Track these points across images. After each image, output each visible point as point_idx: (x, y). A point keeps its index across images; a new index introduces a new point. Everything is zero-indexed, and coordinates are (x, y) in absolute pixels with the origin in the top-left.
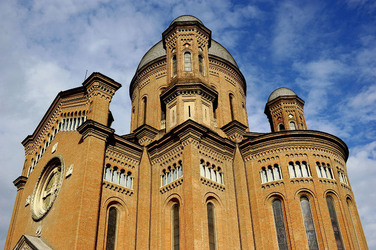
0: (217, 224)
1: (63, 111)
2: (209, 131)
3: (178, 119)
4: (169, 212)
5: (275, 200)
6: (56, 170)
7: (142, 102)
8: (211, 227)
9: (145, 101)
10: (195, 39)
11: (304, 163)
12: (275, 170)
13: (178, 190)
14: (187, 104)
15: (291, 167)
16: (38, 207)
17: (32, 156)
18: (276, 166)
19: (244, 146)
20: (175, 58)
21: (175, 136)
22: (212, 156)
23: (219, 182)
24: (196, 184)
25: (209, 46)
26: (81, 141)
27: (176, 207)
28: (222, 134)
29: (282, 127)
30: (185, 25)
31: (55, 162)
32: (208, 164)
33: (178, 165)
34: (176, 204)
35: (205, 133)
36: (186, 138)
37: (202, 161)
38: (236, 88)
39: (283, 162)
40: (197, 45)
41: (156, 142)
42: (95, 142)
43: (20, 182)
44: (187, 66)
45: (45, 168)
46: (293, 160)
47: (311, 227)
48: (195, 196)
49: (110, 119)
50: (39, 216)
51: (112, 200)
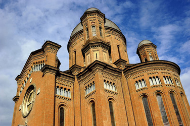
0: (115, 112)
1: (34, 62)
2: (107, 65)
3: (91, 61)
4: (90, 108)
5: (144, 97)
6: (32, 91)
7: (74, 54)
8: (112, 113)
9: (75, 53)
10: (97, 19)
11: (157, 77)
12: (143, 82)
13: (93, 96)
14: (95, 53)
15: (150, 80)
16: (25, 110)
17: (21, 85)
18: (143, 80)
19: (126, 71)
20: (87, 30)
21: (90, 69)
22: (109, 78)
23: (114, 91)
24: (102, 93)
25: (105, 22)
26: (43, 76)
27: (93, 105)
28: (114, 66)
29: (146, 60)
30: (92, 13)
31: (32, 87)
32: (108, 82)
33: (92, 84)
34: (93, 103)
35: (105, 66)
36: (95, 70)
37: (105, 81)
38: (121, 42)
39: (146, 77)
40: (98, 22)
41: (81, 73)
42: (50, 75)
43: (16, 99)
44: (94, 33)
45: (27, 91)
46: (151, 76)
47: (163, 110)
48: (102, 99)
49: (59, 63)
50: (25, 115)
51: (61, 104)
